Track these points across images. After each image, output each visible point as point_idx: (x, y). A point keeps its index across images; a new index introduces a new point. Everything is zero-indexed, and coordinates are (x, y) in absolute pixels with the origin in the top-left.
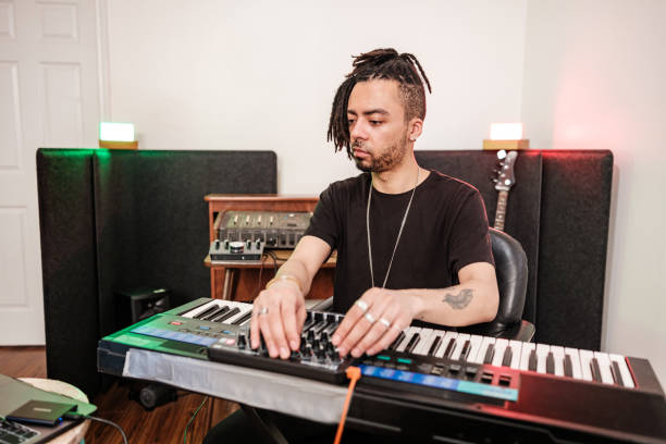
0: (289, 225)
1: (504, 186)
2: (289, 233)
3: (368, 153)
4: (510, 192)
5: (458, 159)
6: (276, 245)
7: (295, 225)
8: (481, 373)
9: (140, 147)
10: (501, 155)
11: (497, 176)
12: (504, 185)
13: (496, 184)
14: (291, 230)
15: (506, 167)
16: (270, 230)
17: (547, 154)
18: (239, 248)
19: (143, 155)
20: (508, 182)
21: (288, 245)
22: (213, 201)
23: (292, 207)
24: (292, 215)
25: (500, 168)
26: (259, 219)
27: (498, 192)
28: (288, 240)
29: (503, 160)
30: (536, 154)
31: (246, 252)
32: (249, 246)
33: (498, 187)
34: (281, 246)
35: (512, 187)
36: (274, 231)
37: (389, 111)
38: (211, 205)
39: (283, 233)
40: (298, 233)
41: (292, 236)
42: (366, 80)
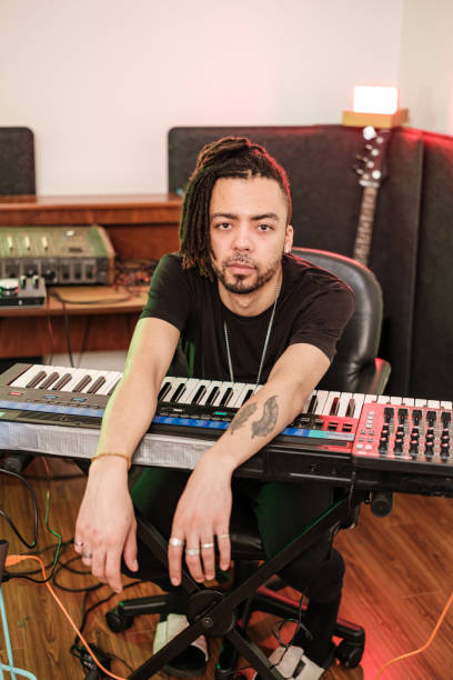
0: (72, 250)
1: (370, 181)
2: (72, 262)
3: (255, 268)
4: (379, 190)
5: (307, 139)
6: (55, 280)
7: (79, 250)
8: (327, 422)
10: (369, 133)
11: (362, 165)
12: (372, 179)
13: (360, 176)
14: (75, 258)
15: (375, 153)
16: (45, 258)
17: (429, 138)
18: (12, 290)
20: (377, 175)
21: (84, 279)
23: (67, 218)
24: (70, 233)
25: (367, 153)
26: (27, 242)
27: (363, 188)
28: (71, 271)
29: (372, 141)
30: (415, 137)
31: (21, 294)
32: (24, 285)
33: (363, 183)
34: (62, 281)
35: (383, 182)
36: (52, 261)
39: (66, 263)
40: (86, 262)
41: (78, 266)
42: (244, 176)
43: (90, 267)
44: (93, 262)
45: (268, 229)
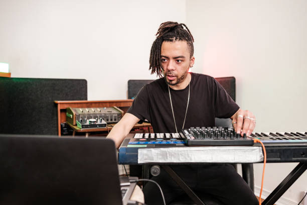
0: (108, 112)
2: (110, 115)
3: (176, 76)
7: (111, 112)
9: (12, 76)
18: (93, 122)
19: (14, 80)
21: (113, 121)
22: (60, 103)
24: (105, 108)
26: (93, 110)
28: (109, 119)
31: (97, 123)
36: (103, 115)
37: (185, 56)
38: (59, 106)
39: (107, 115)
40: (114, 115)
41: (112, 116)
42: (171, 41)
43: (115, 117)
44: (116, 115)
45: (180, 61)
